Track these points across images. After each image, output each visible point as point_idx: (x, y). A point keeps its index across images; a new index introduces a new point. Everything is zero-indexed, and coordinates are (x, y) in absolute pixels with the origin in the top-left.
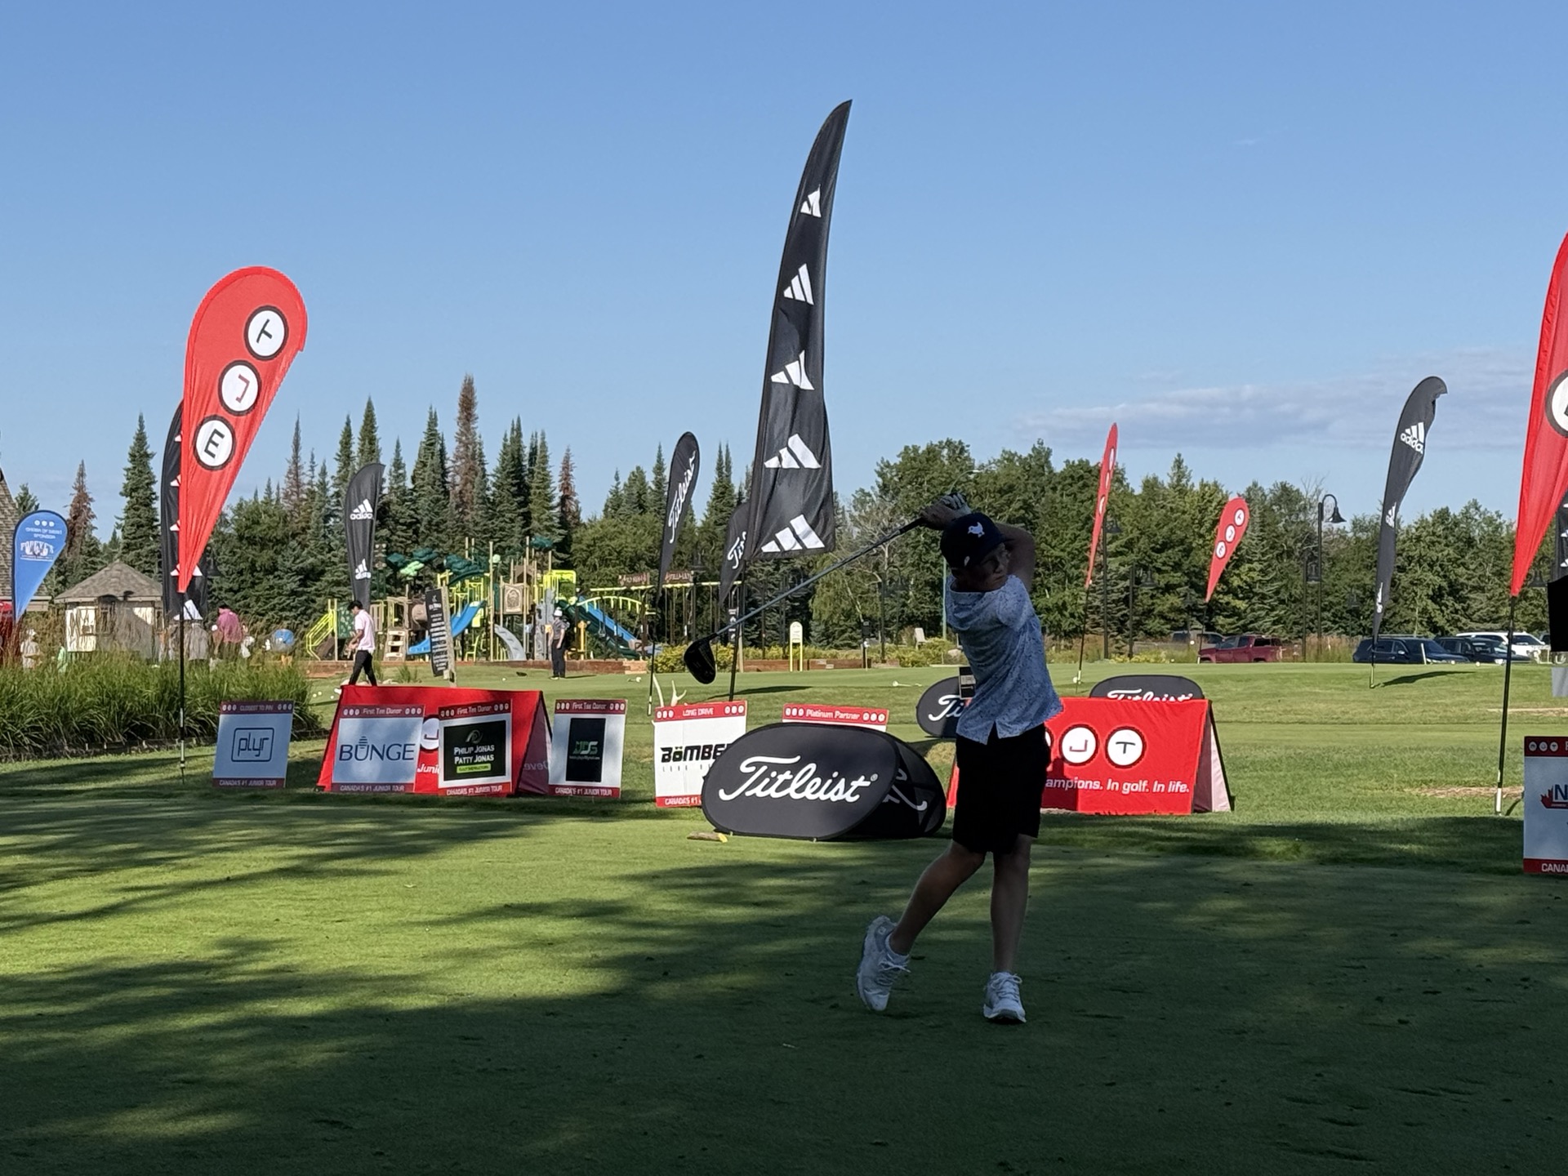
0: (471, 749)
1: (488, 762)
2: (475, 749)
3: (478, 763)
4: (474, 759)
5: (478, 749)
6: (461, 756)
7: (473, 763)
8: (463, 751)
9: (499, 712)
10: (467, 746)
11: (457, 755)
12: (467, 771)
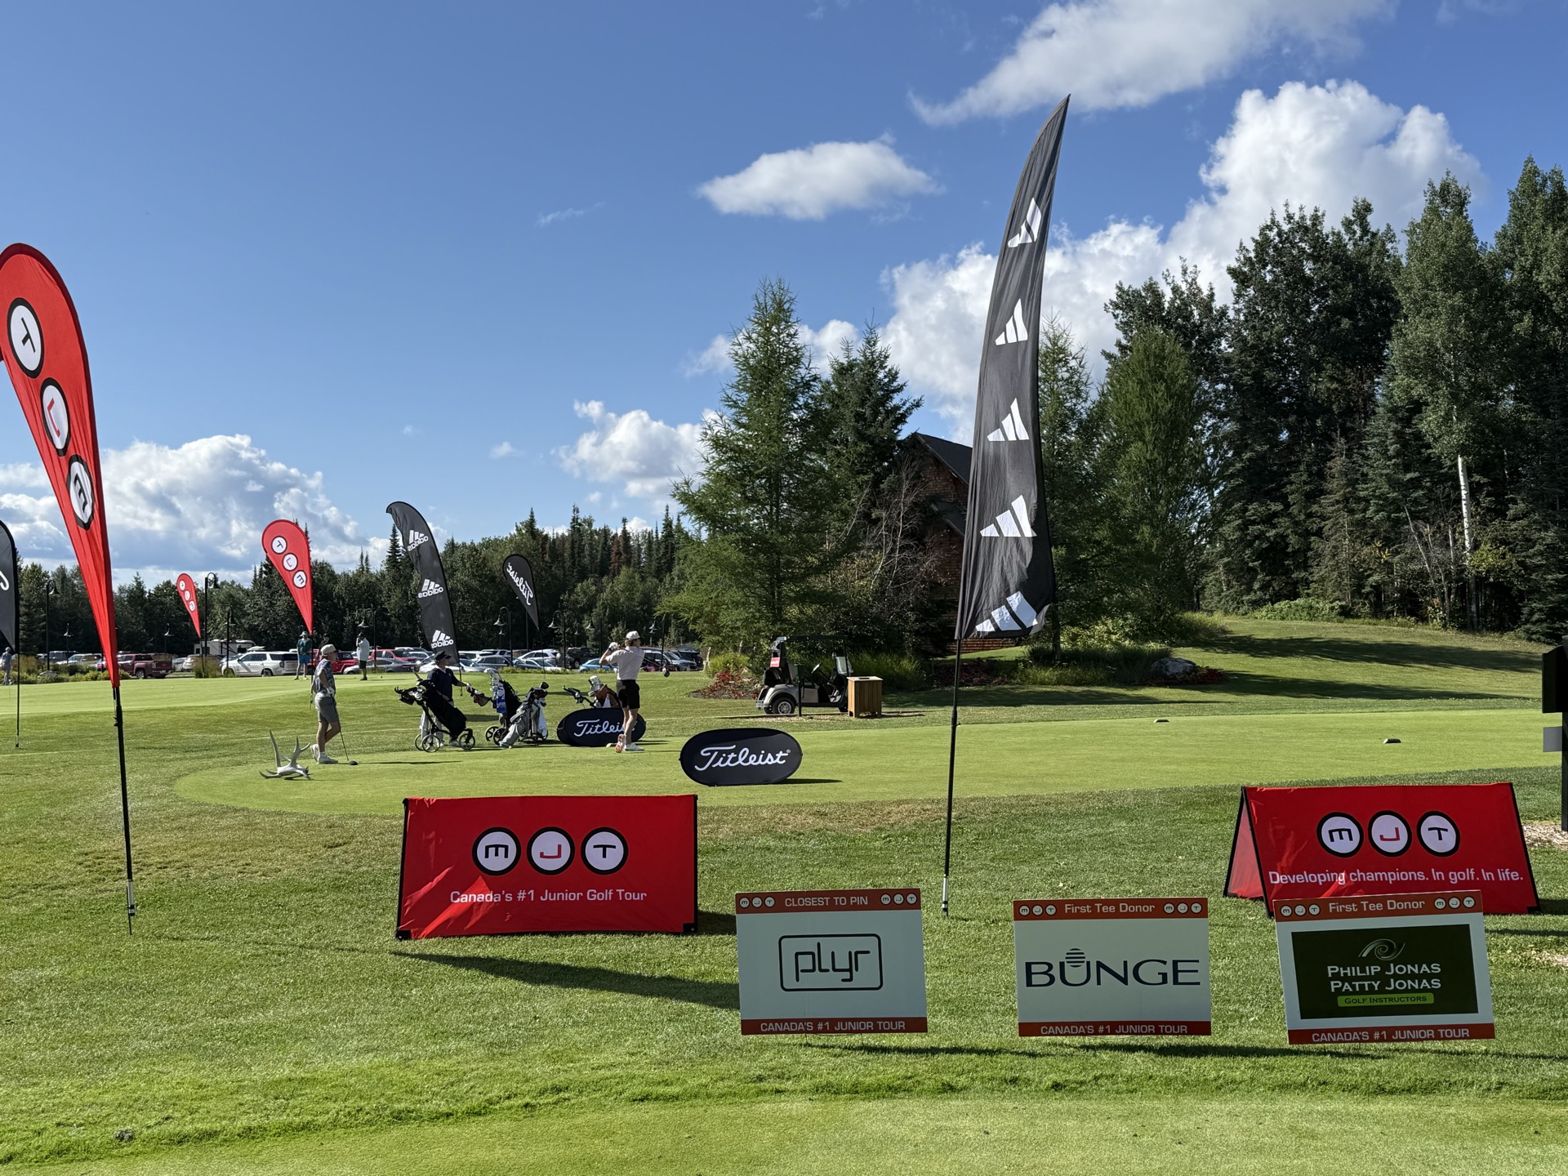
0: (1375, 969)
1: (1425, 990)
2: (1385, 966)
3: (1395, 991)
4: (1385, 981)
5: (1393, 969)
6: (1345, 979)
7: (1382, 990)
8: (1355, 971)
9: (1448, 910)
10: (1363, 964)
11: (1336, 976)
12: (1367, 1003)
